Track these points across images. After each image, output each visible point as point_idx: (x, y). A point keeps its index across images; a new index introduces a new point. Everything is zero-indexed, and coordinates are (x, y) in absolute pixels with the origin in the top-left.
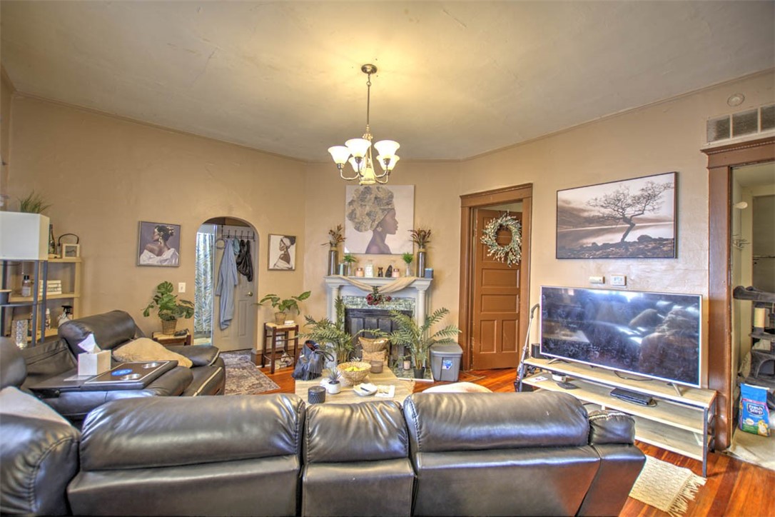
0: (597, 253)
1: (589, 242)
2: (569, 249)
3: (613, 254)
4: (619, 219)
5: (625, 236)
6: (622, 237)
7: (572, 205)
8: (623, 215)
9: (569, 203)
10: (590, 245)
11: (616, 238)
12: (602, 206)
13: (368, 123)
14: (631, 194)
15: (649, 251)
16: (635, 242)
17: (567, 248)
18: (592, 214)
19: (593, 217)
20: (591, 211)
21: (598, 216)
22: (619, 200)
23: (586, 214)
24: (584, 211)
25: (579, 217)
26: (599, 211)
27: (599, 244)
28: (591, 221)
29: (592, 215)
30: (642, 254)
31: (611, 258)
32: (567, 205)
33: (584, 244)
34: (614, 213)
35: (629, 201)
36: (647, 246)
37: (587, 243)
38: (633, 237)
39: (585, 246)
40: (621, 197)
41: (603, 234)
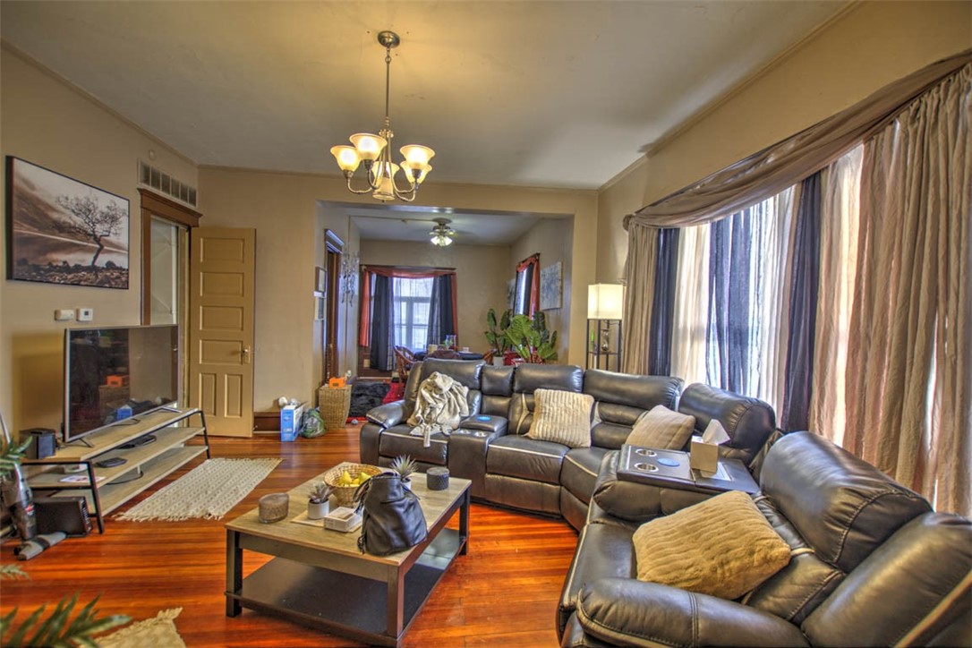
0: (69, 277)
1: (59, 258)
2: (34, 265)
3: (85, 281)
4: (90, 235)
5: (95, 258)
6: (92, 259)
7: (36, 193)
8: (94, 232)
9: (33, 187)
10: (61, 264)
11: (87, 259)
12: (73, 211)
13: (387, 115)
14: (100, 209)
15: (113, 279)
16: (103, 268)
17: (31, 263)
18: (64, 218)
19: (64, 223)
20: (62, 213)
21: (69, 223)
22: (90, 211)
23: (55, 216)
24: (54, 210)
25: (47, 216)
26: (70, 218)
27: (72, 265)
28: (61, 227)
29: (62, 220)
30: (109, 283)
31: (82, 285)
32: (28, 190)
33: (54, 261)
34: (86, 226)
35: (98, 216)
36: (112, 274)
37: (57, 261)
38: (102, 261)
39: (54, 264)
40: (91, 207)
41: (75, 251)
